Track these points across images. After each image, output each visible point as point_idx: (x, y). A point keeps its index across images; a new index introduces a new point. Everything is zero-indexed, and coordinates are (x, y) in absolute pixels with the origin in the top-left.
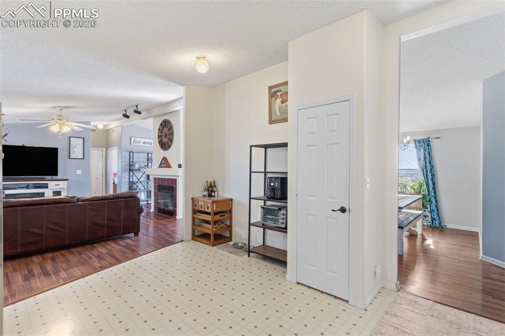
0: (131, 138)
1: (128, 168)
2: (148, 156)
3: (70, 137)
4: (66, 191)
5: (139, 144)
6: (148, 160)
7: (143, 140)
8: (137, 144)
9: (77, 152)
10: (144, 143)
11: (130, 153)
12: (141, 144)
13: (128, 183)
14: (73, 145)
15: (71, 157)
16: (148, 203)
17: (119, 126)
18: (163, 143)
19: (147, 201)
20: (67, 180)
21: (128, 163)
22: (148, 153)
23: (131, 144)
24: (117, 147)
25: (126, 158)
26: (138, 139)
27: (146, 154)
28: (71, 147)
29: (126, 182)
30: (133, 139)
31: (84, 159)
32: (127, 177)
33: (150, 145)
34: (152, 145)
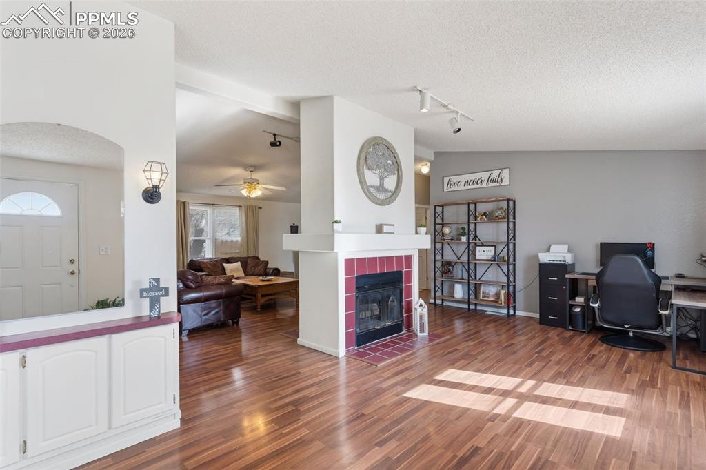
5: (457, 188)
7: (464, 178)
8: (453, 189)
10: (467, 183)
12: (462, 187)
23: (443, 191)
26: (455, 179)
27: (465, 206)
33: (479, 186)
34: (484, 185)
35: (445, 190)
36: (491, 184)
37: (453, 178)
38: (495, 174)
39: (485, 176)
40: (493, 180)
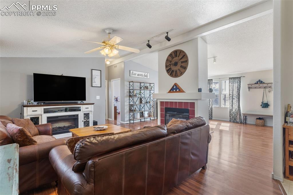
0: (130, 71)
1: (128, 94)
2: (140, 85)
3: (92, 70)
4: (92, 113)
5: (135, 76)
6: (141, 88)
7: (137, 73)
8: (133, 76)
9: (97, 82)
10: (138, 75)
11: (130, 82)
12: (136, 76)
13: (128, 106)
14: (94, 76)
15: (93, 86)
16: (141, 121)
17: (122, 62)
18: (173, 71)
19: (141, 120)
20: (93, 104)
21: (128, 90)
22: (140, 83)
23: (130, 76)
24: (120, 79)
25: (127, 87)
27: (139, 84)
28: (93, 78)
29: (127, 105)
30: (131, 72)
31: (101, 87)
32: (128, 101)
33: (141, 77)
34: (143, 77)
35: (131, 76)
36: (145, 77)
37: (134, 72)
38: (146, 74)
39: (143, 74)
40: (145, 76)
